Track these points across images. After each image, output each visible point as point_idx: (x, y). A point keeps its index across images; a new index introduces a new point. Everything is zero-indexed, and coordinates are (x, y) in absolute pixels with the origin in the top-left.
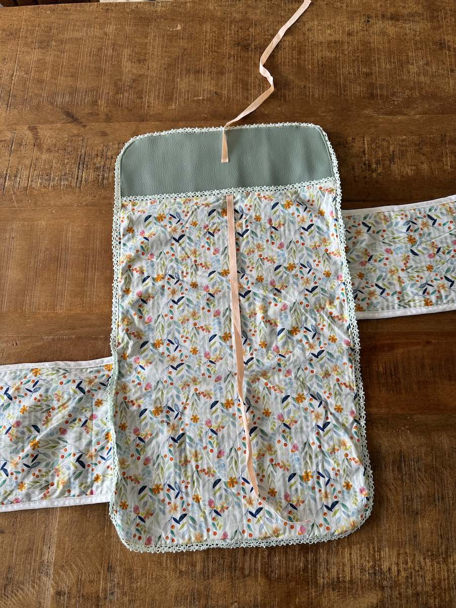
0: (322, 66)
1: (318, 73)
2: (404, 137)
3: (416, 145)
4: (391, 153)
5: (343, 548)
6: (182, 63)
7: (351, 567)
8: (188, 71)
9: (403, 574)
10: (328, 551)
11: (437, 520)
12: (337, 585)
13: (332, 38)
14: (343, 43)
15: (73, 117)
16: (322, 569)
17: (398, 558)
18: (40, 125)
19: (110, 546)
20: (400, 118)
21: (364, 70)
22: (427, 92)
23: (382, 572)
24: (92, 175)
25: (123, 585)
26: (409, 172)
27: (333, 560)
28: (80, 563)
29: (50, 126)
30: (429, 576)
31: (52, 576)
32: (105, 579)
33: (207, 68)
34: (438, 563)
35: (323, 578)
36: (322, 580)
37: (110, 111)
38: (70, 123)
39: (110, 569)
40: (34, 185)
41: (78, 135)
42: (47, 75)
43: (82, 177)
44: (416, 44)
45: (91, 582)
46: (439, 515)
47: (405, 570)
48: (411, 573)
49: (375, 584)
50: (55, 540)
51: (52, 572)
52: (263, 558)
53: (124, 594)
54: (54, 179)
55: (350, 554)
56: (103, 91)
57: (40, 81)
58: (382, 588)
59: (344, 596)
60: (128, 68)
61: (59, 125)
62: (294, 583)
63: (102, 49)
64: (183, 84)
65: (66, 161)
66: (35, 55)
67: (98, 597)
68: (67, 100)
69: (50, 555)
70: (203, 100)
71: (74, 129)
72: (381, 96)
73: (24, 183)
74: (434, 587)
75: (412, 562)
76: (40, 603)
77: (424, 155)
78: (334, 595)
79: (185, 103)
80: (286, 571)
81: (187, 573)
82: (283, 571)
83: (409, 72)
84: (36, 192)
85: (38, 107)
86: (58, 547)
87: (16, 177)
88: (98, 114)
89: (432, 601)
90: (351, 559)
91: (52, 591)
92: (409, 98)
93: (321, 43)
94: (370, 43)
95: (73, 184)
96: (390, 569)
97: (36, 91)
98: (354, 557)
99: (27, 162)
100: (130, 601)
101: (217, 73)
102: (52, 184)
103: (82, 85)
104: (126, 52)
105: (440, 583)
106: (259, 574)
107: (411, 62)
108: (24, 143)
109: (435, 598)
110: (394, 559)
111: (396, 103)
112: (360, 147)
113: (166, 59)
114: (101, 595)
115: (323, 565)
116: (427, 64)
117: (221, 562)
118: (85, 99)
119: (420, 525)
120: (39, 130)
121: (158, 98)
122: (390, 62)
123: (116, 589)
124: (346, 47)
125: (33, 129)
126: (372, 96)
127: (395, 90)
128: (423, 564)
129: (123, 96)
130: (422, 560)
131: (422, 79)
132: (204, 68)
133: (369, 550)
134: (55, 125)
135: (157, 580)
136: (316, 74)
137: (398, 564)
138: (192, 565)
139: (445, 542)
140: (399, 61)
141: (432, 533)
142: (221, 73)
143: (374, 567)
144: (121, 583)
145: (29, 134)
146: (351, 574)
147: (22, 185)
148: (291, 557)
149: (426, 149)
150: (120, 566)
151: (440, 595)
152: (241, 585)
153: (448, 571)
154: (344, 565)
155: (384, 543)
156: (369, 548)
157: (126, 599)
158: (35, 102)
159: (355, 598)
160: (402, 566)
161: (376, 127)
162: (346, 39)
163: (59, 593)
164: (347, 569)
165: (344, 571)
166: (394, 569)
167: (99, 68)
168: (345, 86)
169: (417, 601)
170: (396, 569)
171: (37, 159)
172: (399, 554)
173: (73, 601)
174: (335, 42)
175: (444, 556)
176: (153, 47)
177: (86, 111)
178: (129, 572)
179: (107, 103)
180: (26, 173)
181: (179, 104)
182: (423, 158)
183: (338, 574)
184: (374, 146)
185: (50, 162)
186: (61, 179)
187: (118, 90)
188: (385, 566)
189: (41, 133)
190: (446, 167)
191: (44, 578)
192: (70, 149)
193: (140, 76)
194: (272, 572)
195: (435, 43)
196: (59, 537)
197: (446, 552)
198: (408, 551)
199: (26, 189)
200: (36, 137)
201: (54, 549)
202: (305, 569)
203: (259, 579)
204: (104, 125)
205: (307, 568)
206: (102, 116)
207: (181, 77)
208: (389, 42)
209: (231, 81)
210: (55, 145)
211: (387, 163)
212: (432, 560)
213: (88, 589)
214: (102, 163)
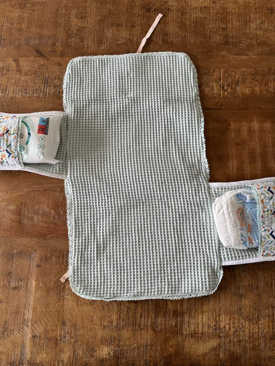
0: (196, 23)
1: (194, 27)
2: (245, 70)
3: (252, 74)
4: (237, 79)
5: (198, 314)
6: (108, 20)
7: (202, 325)
8: (112, 25)
9: (232, 330)
10: (189, 316)
11: (253, 300)
12: (193, 335)
13: (203, 5)
14: (210, 8)
15: (40, 53)
16: (185, 326)
17: (230, 321)
18: (21, 59)
19: (63, 311)
20: (243, 57)
21: (222, 26)
22: (261, 41)
23: (220, 328)
24: (53, 91)
25: (71, 333)
26: (247, 91)
27: (192, 321)
28: (46, 320)
29: (26, 59)
30: (247, 331)
31: (30, 327)
32: (61, 329)
33: (124, 23)
34: (253, 324)
35: (186, 331)
36: (185, 332)
37: (64, 50)
38: (39, 57)
39: (64, 323)
40: (17, 96)
41: (44, 65)
42: (24, 26)
43: (46, 92)
44: (255, 9)
45: (52, 330)
46: (255, 297)
47: (233, 327)
48: (237, 329)
49: (216, 335)
50: (31, 307)
51: (30, 324)
52: (152, 319)
53: (72, 338)
54: (29, 92)
55: (202, 318)
56: (59, 37)
57: (20, 30)
58: (220, 337)
59: (198, 341)
60: (75, 22)
61: (32, 58)
62: (169, 334)
63: (58, 9)
64: (109, 33)
65: (37, 81)
66: (17, 13)
67: (57, 339)
68: (37, 42)
69: (29, 315)
70: (121, 43)
71: (42, 61)
72: (232, 43)
73: (11, 95)
74: (250, 337)
75: (238, 323)
76: (23, 342)
77: (257, 81)
78: (192, 341)
79: (110, 45)
80: (165, 327)
81: (108, 327)
82: (163, 326)
83: (250, 28)
84: (18, 101)
85: (19, 47)
86: (34, 311)
87: (6, 90)
88: (56, 52)
89: (248, 345)
90: (202, 321)
91: (30, 335)
92: (249, 44)
93: (196, 8)
94: (227, 8)
95: (41, 96)
96: (225, 327)
97: (18, 36)
98: (204, 320)
99: (13, 81)
100: (75, 342)
101: (130, 26)
102: (28, 95)
103: (46, 32)
104: (74, 12)
105: (253, 335)
106: (149, 328)
107: (252, 21)
108: (10, 70)
109: (250, 343)
110: (227, 321)
111: (241, 48)
112: (218, 76)
113: (98, 16)
114: (59, 338)
115: (186, 324)
116: (262, 23)
117: (127, 321)
118: (48, 42)
119: (243, 303)
120: (20, 61)
121: (94, 42)
122: (239, 21)
123: (67, 335)
124: (212, 11)
125: (16, 60)
126: (227, 43)
127: (241, 39)
128: (244, 324)
129: (72, 40)
130: (244, 322)
131: (259, 32)
132: (122, 23)
133: (213, 316)
134: (30, 58)
135: (90, 330)
136: (192, 28)
137: (229, 324)
138: (111, 322)
139: (257, 312)
140: (244, 20)
141: (250, 307)
142: (133, 26)
143: (215, 325)
144: (70, 332)
145: (14, 64)
146: (202, 329)
147: (10, 96)
148: (168, 319)
149: (258, 77)
150: (69, 322)
151: (253, 342)
152: (139, 334)
153: (258, 328)
154: (198, 324)
155: (222, 312)
156: (213, 315)
157: (73, 340)
158: (17, 43)
159: (204, 342)
160: (232, 325)
161: (228, 63)
162: (212, 5)
163: (34, 337)
164: (200, 326)
165: (198, 327)
166: (227, 326)
167: (57, 22)
168: (210, 36)
169: (239, 345)
170: (228, 326)
171: (18, 80)
172: (230, 319)
173: (42, 341)
174: (205, 7)
175: (256, 320)
176: (91, 9)
177: (49, 49)
178: (74, 325)
179: (62, 45)
180: (12, 88)
181: (107, 46)
182: (256, 83)
183: (195, 329)
184: (226, 75)
185: (27, 82)
186: (33, 93)
187: (69, 36)
188: (222, 325)
189: (21, 63)
190: (270, 89)
191: (25, 328)
192: (39, 74)
193: (82, 27)
194: (156, 327)
195: (267, 9)
196: (34, 305)
197: (258, 318)
198: (235, 317)
199: (12, 98)
200: (18, 66)
201: (31, 312)
202: (176, 326)
203: (149, 331)
204: (60, 59)
205: (177, 325)
206: (59, 53)
207: (108, 29)
208: (239, 8)
209: (139, 32)
210: (30, 71)
211: (234, 86)
212: (250, 322)
213: (51, 335)
214: (59, 83)
